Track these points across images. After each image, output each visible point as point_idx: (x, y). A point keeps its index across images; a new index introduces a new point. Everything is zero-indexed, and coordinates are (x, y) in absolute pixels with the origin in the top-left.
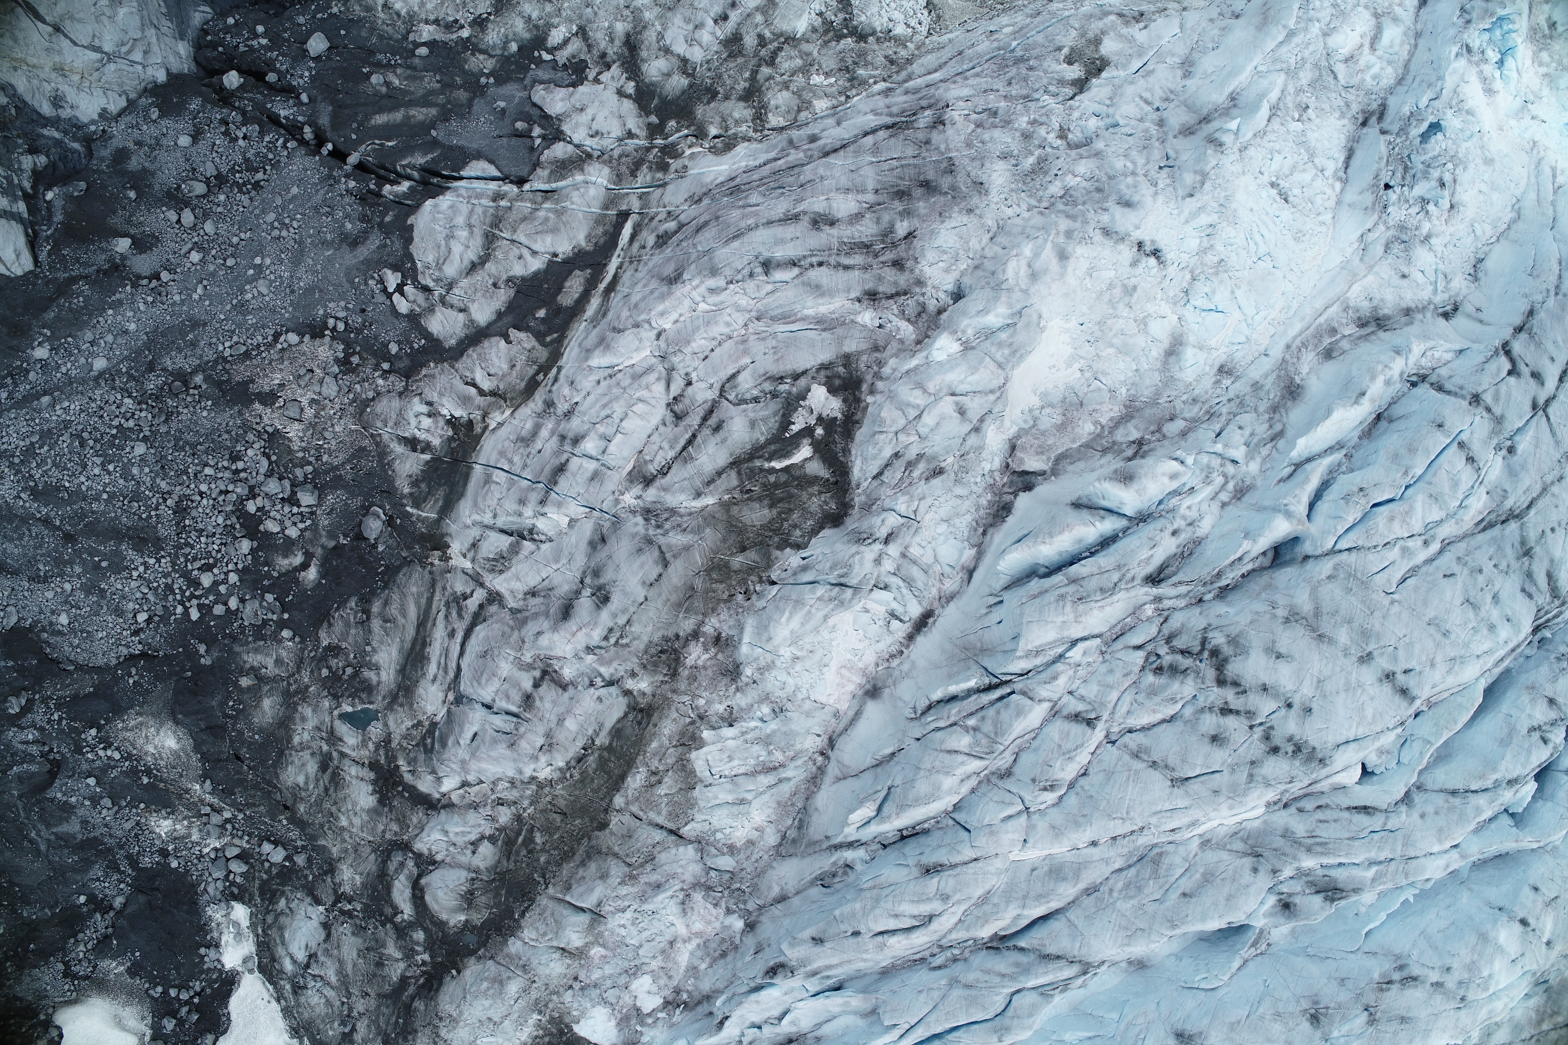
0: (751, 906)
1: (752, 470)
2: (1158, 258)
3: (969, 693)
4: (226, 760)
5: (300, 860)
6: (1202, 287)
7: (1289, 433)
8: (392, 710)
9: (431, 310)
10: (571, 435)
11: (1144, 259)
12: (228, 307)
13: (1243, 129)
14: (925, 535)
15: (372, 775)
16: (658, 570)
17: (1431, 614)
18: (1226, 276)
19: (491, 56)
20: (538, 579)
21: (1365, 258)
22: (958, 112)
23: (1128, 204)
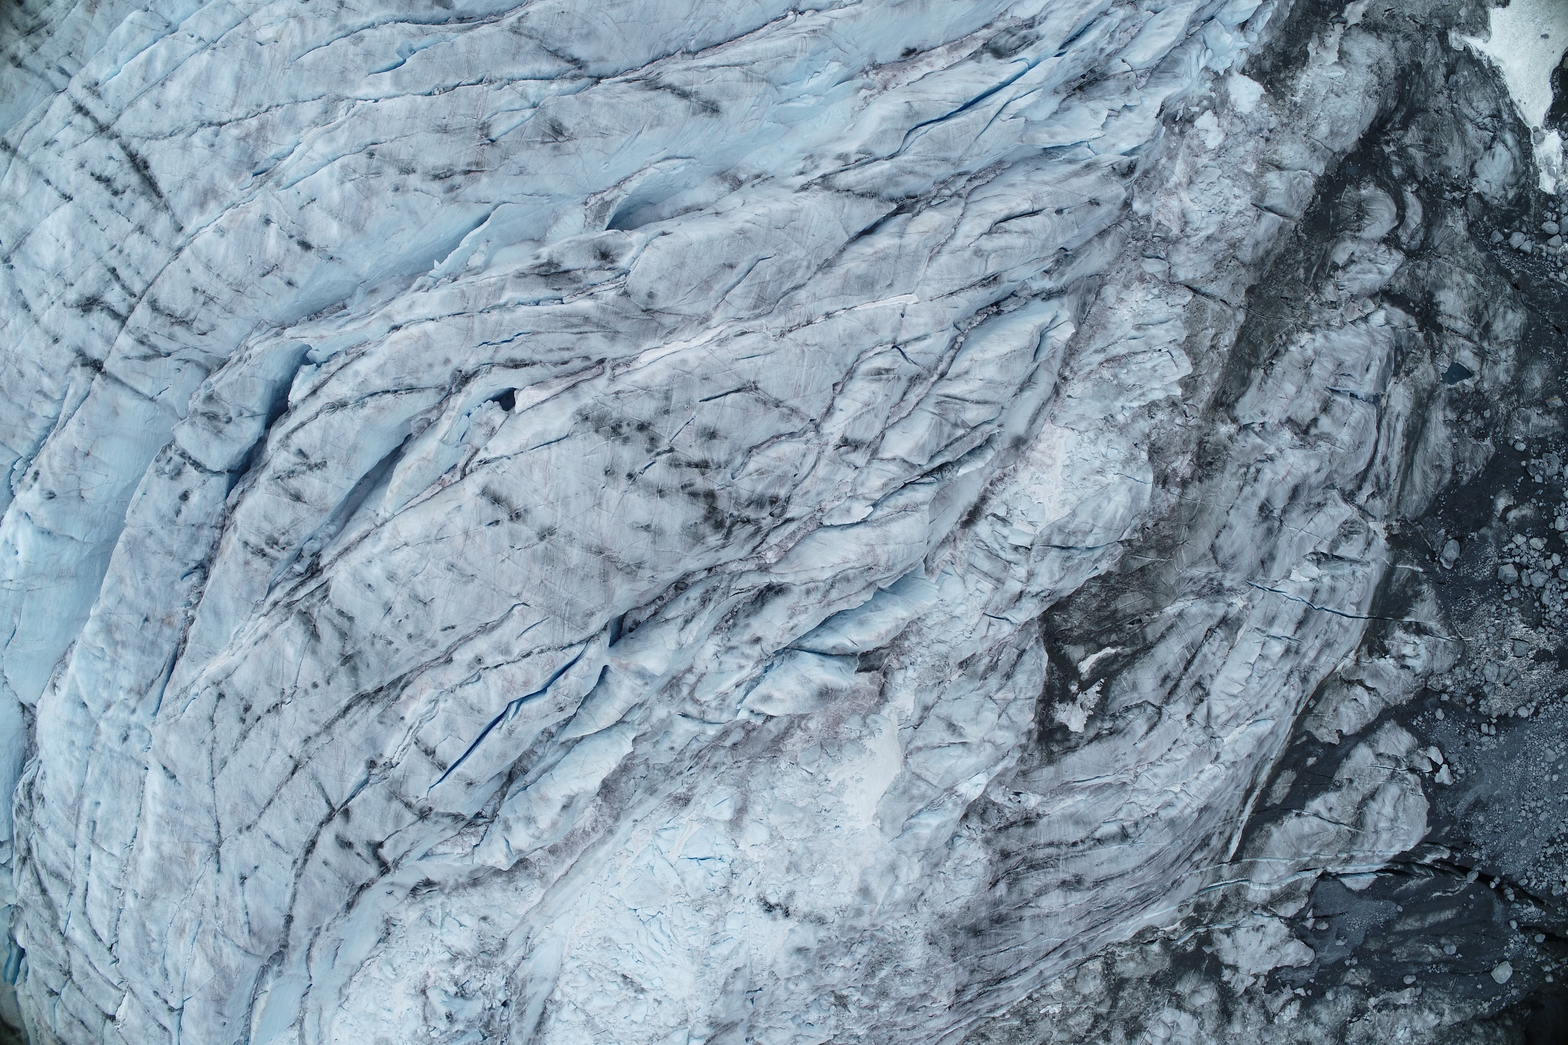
0: (1127, 225)
1: (1133, 643)
2: (766, 903)
5: (1498, 237)
6: (718, 881)
8: (1432, 385)
9: (1409, 753)
10: (1292, 655)
11: (781, 901)
14: (977, 603)
15: (1440, 320)
16: (1219, 542)
17: (472, 588)
18: (693, 897)
19: (1347, 984)
20: (1316, 520)
21: (527, 930)
22: (941, 1004)
23: (801, 951)
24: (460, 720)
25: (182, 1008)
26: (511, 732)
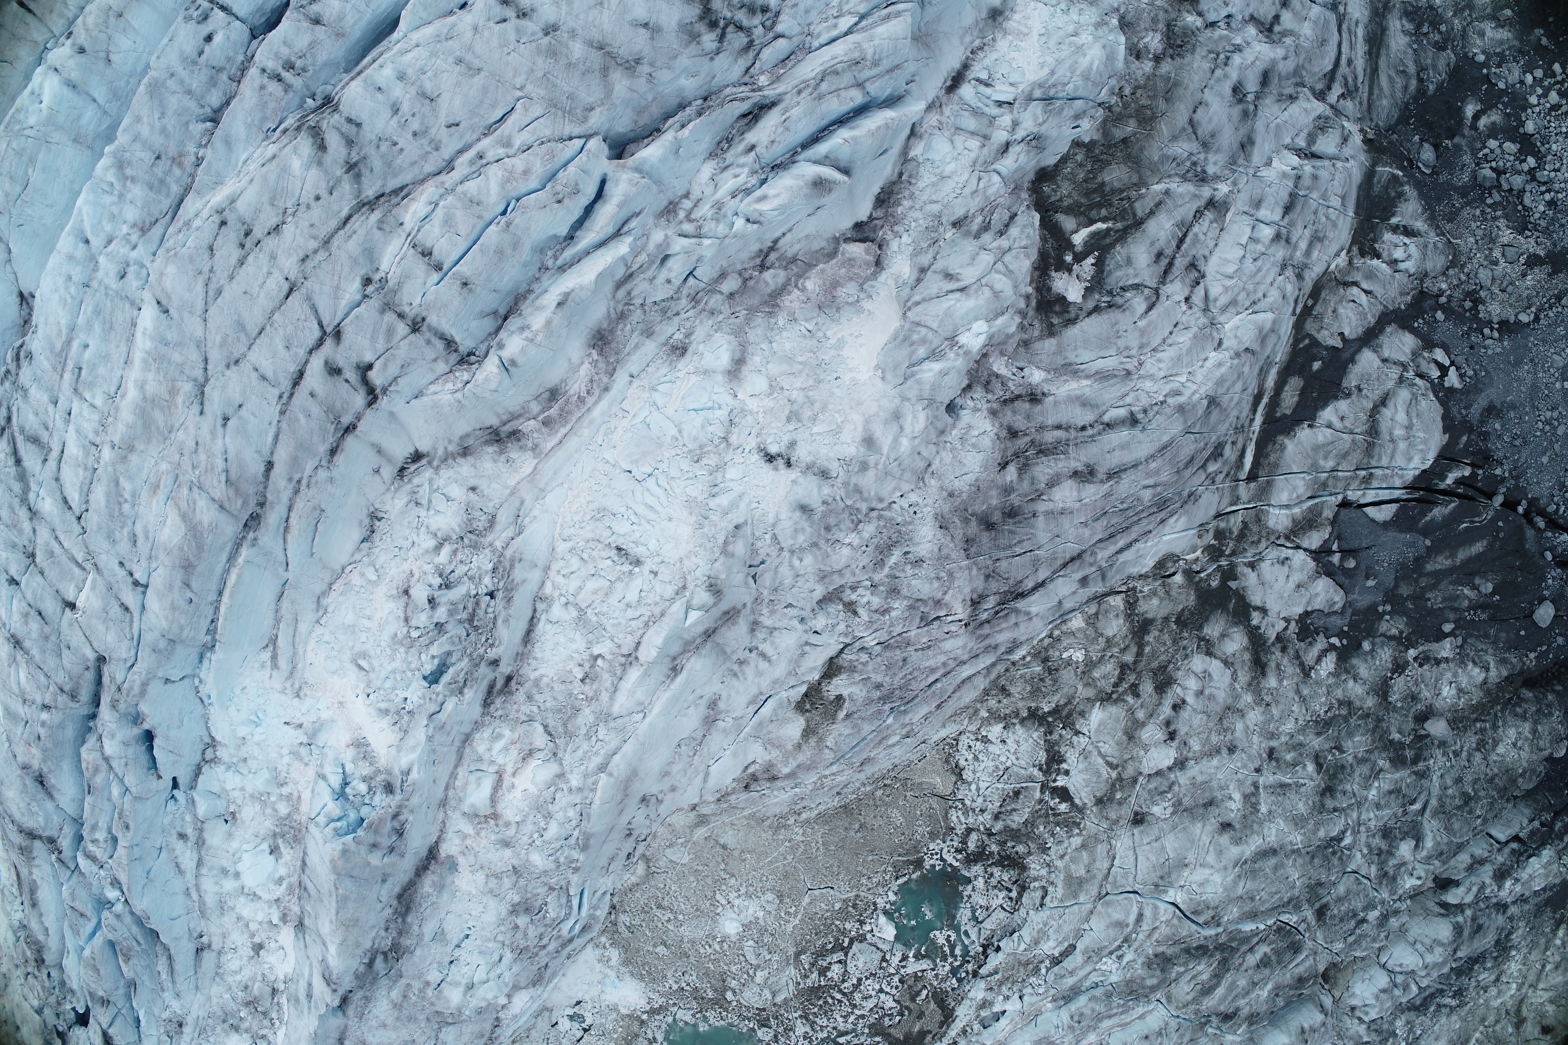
1: (1123, 219)
2: (767, 453)
6: (717, 430)
9: (1415, 354)
10: (1282, 243)
11: (783, 450)
13: (680, 617)
14: (967, 159)
16: (1197, 117)
17: (478, 80)
18: (691, 447)
19: (1384, 635)
20: (1290, 110)
21: (517, 504)
22: (957, 617)
23: (804, 509)
24: (459, 214)
25: (147, 586)
26: (508, 225)
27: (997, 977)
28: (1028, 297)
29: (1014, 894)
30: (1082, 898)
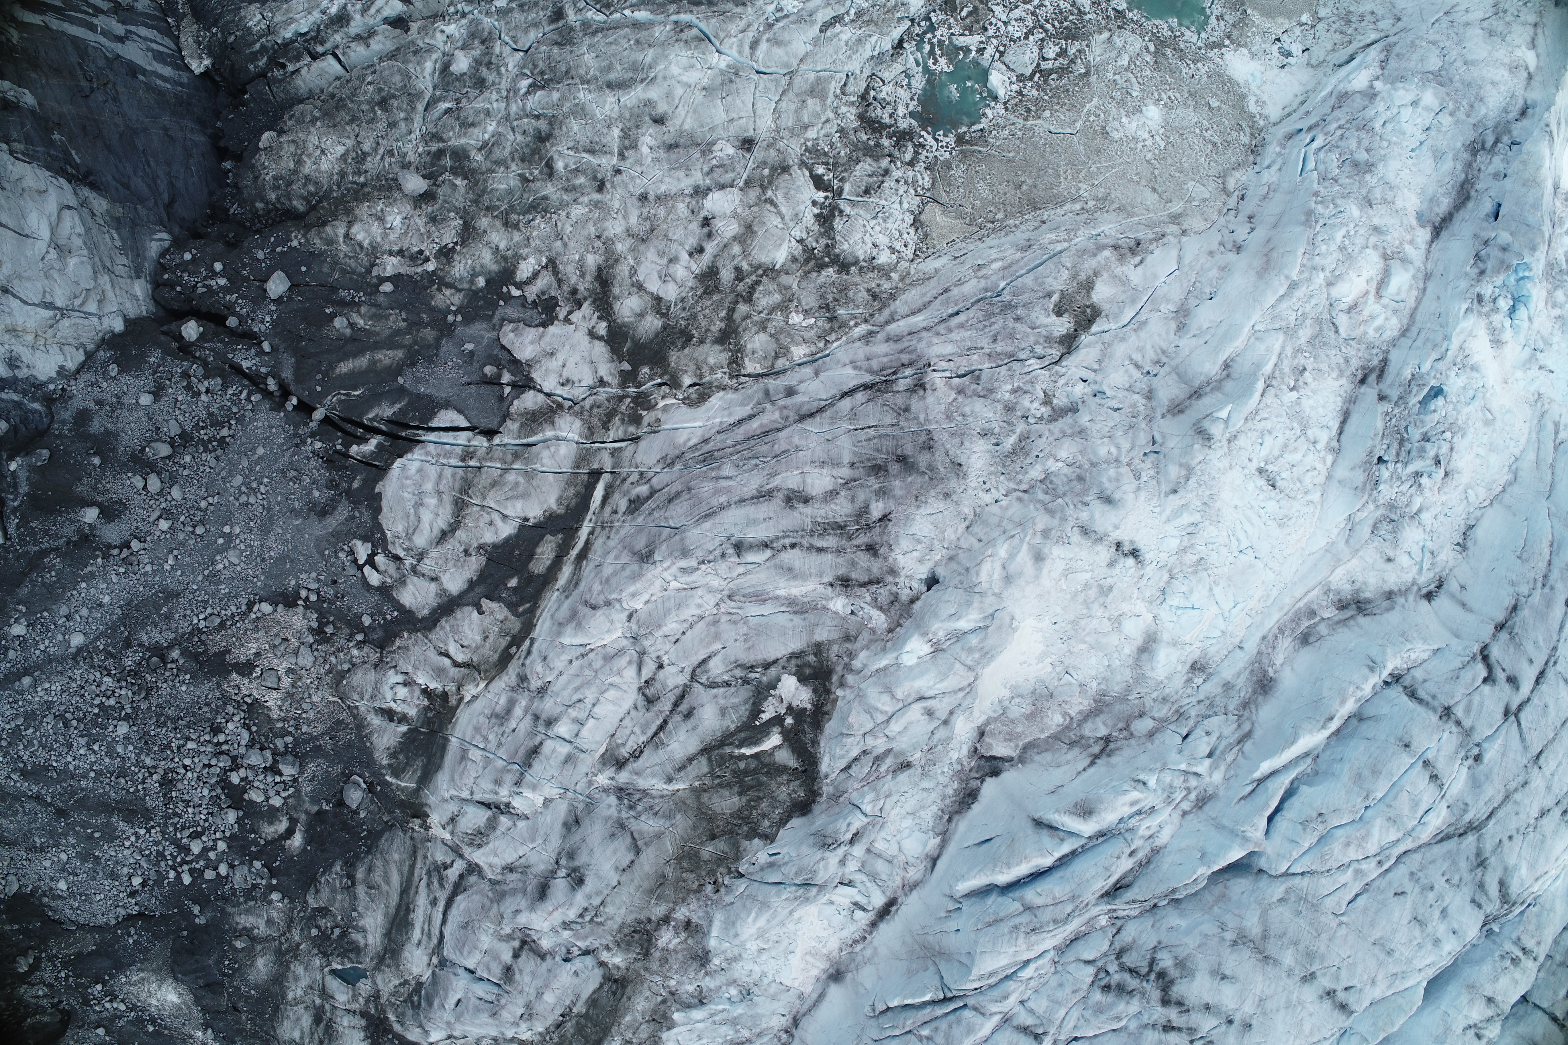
1: (722, 757)
2: (1136, 558)
3: (925, 1004)
4: (225, 1012)
6: (1179, 586)
7: (1258, 733)
8: (380, 970)
9: (402, 582)
10: (544, 716)
11: (1122, 560)
12: (200, 578)
13: (1234, 416)
14: (890, 829)
15: (363, 1022)
16: (630, 856)
17: (1377, 934)
18: (1205, 574)
19: (459, 290)
20: (515, 856)
21: (1351, 541)
22: (940, 374)
23: (1108, 500)
24: (1405, 811)
27: (898, 15)
28: (842, 685)
29: (872, 93)
30: (812, 76)
